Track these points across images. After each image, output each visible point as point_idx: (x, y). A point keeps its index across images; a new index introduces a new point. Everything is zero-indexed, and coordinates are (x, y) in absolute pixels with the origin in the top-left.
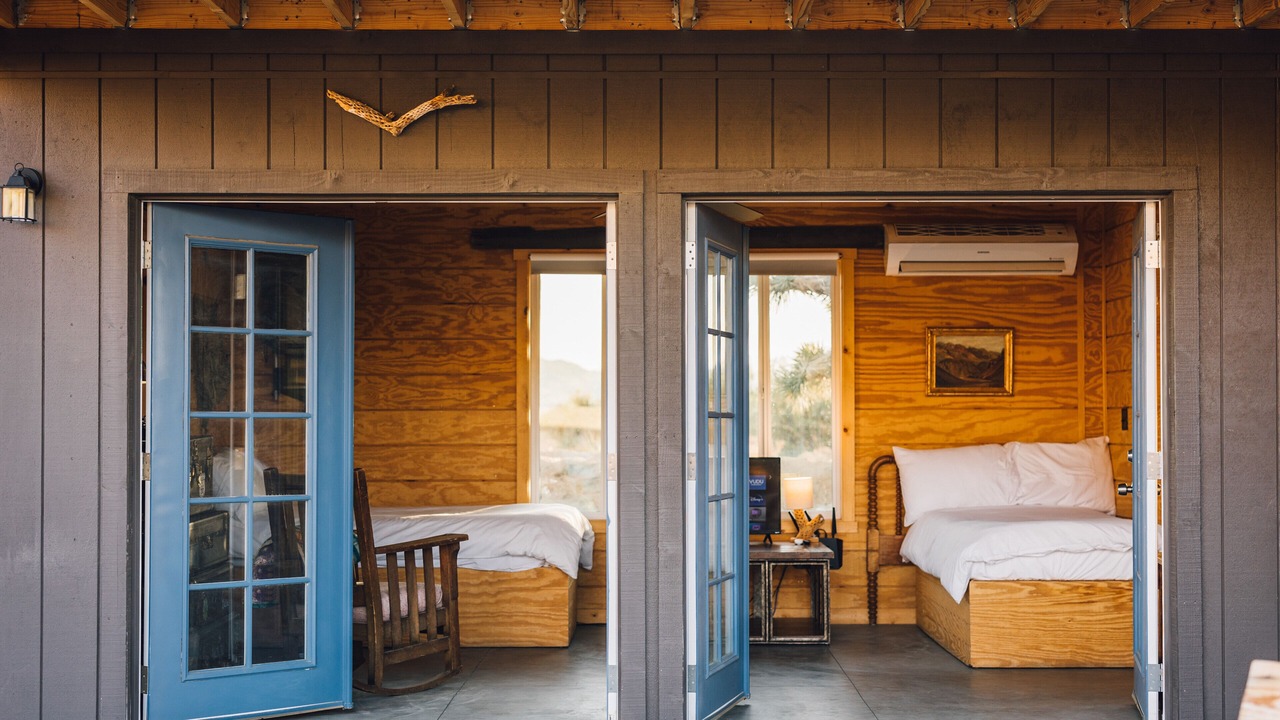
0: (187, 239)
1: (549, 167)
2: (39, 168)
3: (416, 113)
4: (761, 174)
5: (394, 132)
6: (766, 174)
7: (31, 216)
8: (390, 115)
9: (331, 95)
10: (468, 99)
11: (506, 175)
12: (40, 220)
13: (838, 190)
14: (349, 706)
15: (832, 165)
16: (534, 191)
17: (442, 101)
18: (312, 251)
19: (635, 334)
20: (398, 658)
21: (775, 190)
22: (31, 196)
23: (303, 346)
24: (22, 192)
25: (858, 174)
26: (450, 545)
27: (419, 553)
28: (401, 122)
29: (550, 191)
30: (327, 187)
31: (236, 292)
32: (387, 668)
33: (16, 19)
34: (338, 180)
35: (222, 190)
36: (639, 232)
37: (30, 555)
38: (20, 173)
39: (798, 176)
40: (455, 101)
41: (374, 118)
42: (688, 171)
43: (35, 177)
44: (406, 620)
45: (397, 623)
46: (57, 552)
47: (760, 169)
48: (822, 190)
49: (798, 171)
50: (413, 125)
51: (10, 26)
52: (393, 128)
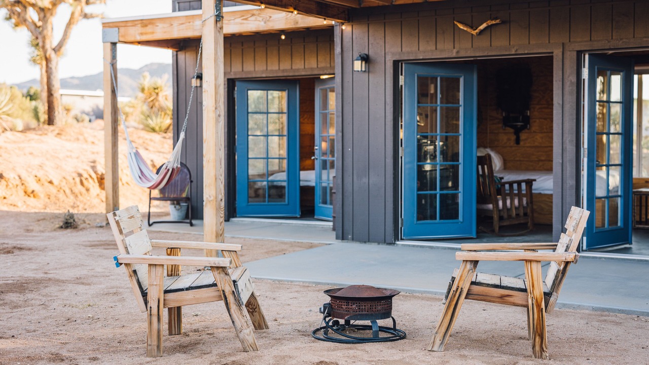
0: (416, 75)
1: (529, 43)
2: (367, 53)
3: (482, 27)
4: (607, 42)
5: (475, 34)
6: (609, 42)
7: (363, 69)
8: (474, 28)
9: (456, 23)
10: (498, 21)
11: (514, 47)
12: (367, 70)
13: (637, 46)
14: (475, 237)
15: (635, 37)
16: (523, 52)
17: (490, 23)
18: (461, 76)
19: (559, 104)
20: (505, 223)
21: (612, 47)
22: (364, 62)
23: (459, 110)
24: (360, 62)
25: (645, 39)
26: (529, 183)
27: (515, 186)
28: (477, 31)
29: (529, 52)
30: (454, 55)
31: (430, 90)
32: (500, 227)
33: (360, 4)
34: (458, 52)
35: (421, 58)
36: (561, 66)
37: (365, 180)
38: (360, 56)
39: (621, 42)
40: (494, 22)
41: (469, 30)
42: (579, 42)
43: (365, 56)
44: (508, 210)
45: (505, 211)
46: (373, 180)
47: (606, 40)
48: (631, 46)
49: (621, 39)
50: (481, 32)
51: (358, 7)
52: (474, 32)
